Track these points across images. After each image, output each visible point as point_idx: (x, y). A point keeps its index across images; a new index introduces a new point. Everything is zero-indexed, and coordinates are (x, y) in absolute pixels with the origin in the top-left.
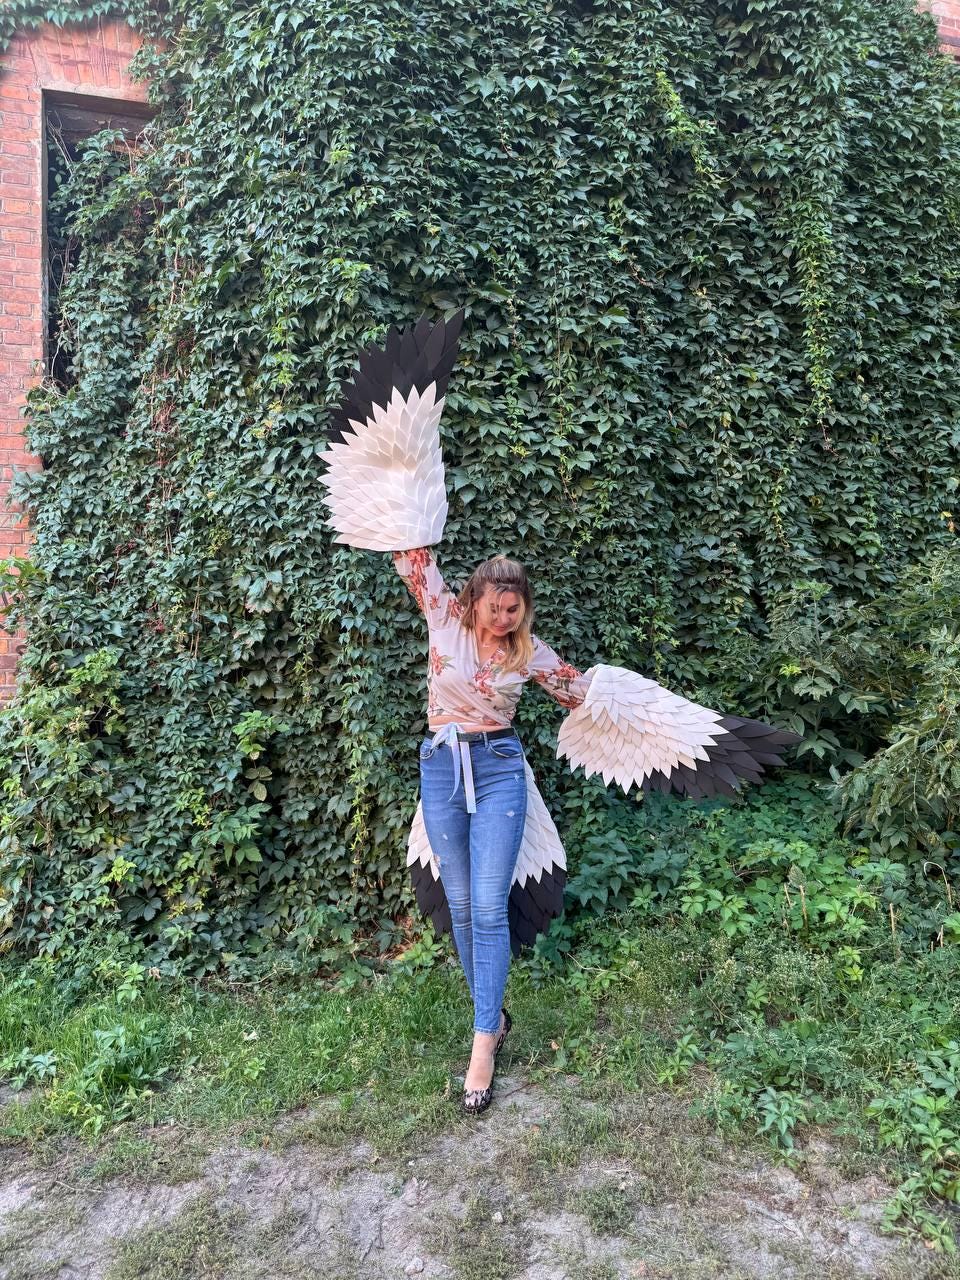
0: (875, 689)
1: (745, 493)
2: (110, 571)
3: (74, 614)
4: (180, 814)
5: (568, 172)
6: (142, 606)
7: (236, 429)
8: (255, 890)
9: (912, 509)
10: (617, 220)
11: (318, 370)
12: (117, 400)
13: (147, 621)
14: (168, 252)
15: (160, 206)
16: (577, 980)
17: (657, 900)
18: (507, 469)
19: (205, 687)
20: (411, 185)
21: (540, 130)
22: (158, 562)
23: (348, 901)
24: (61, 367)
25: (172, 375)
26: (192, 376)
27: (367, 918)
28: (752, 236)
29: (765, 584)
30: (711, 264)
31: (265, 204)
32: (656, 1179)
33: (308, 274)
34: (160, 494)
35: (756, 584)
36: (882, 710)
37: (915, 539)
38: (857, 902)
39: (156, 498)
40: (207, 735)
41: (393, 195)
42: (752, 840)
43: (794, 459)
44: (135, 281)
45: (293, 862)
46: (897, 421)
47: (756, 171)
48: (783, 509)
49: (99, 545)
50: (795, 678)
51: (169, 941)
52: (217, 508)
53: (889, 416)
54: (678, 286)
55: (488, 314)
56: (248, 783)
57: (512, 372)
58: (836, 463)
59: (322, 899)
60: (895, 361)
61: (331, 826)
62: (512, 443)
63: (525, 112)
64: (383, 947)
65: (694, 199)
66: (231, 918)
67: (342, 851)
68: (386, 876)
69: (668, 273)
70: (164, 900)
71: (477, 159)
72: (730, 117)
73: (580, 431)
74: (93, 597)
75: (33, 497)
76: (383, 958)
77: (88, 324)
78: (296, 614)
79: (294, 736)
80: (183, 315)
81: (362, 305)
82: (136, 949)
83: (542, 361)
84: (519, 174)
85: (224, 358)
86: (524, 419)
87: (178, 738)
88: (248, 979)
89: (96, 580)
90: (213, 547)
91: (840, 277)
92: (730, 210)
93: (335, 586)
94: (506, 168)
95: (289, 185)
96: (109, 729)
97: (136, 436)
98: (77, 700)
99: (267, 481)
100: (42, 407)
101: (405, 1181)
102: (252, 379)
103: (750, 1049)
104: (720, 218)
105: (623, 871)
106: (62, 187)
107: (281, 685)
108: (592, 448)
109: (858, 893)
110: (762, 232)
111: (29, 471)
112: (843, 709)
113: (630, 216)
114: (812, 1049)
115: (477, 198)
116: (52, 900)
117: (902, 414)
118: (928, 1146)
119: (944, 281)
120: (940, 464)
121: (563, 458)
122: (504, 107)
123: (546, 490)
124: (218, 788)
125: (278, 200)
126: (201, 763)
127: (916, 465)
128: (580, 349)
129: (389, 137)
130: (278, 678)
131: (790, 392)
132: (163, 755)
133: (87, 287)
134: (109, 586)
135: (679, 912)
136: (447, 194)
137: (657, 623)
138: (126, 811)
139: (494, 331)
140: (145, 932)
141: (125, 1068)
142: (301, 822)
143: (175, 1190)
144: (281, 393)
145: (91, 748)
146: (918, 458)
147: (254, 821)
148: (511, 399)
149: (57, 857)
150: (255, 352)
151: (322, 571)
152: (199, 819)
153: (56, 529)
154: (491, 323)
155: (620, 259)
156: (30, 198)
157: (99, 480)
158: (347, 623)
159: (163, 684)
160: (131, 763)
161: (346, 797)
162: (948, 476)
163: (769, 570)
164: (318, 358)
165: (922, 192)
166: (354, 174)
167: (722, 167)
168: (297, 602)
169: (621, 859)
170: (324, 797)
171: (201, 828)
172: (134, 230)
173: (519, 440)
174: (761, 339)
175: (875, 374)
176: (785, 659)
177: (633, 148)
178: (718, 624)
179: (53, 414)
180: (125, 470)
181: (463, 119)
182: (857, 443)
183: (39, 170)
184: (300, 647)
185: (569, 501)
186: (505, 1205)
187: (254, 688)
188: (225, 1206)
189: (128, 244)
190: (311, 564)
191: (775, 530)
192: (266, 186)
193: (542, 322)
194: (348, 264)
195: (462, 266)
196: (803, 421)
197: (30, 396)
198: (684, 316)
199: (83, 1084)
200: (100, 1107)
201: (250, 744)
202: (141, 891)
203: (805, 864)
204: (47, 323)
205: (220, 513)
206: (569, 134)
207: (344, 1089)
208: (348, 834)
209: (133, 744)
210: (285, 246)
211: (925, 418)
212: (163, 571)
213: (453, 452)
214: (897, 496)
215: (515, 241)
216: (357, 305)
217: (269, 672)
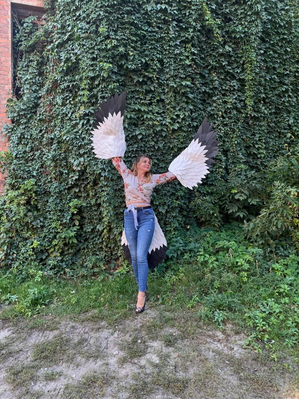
0: (260, 198)
1: (225, 137)
2: (32, 155)
3: (22, 168)
4: (53, 228)
5: (174, 35)
6: (42, 166)
7: (70, 113)
8: (75, 251)
9: (276, 143)
10: (189, 51)
11: (95, 96)
12: (34, 103)
13: (43, 171)
14: (50, 56)
15: (48, 42)
16: (167, 278)
17: (190, 257)
18: (152, 128)
19: (61, 191)
20: (125, 39)
21: (166, 22)
22: (47, 153)
23: (102, 255)
24: (17, 92)
25: (51, 96)
26: (57, 96)
27: (107, 260)
28: (231, 56)
29: (229, 165)
30: (218, 65)
31: (80, 44)
32: (184, 333)
33: (93, 67)
34: (47, 133)
35: (227, 165)
36: (261, 204)
37: (276, 152)
38: (247, 259)
39: (46, 134)
40: (61, 206)
41: (119, 42)
42: (219, 241)
43: (240, 127)
44: (40, 65)
45: (86, 243)
46: (273, 115)
47: (233, 36)
48: (236, 142)
49: (29, 147)
50: (235, 194)
51: (50, 265)
52: (64, 138)
53: (271, 114)
54: (207, 72)
55: (148, 80)
56: (73, 220)
57: (155, 98)
58: (253, 128)
59: (94, 254)
60: (273, 97)
61: (98, 233)
62: (154, 120)
63: (161, 16)
64: (112, 268)
65: (213, 44)
66: (68, 259)
67: (101, 240)
68: (113, 248)
69: (204, 68)
70: (48, 253)
71: (146, 31)
72: (226, 18)
73: (175, 117)
74: (27, 163)
75: (9, 132)
76: (112, 271)
77: (25, 79)
78: (88, 171)
79: (87, 207)
80: (55, 77)
81: (109, 77)
82: (40, 267)
83: (164, 95)
84: (158, 36)
85: (67, 91)
86: (158, 113)
87: (53, 206)
88: (73, 276)
89: (28, 158)
90: (63, 149)
91: (257, 70)
92: (224, 48)
93: (99, 163)
94: (155, 34)
95: (87, 38)
96: (32, 203)
97: (40, 114)
98: (22, 194)
99: (80, 130)
100: (12, 105)
101: (115, 332)
102: (75, 98)
103: (213, 299)
104: (221, 50)
105: (181, 248)
106: (17, 35)
107: (84, 191)
108: (178, 122)
109: (248, 257)
110: (234, 55)
111: (8, 124)
112: (249, 203)
113: (193, 50)
114: (230, 300)
115: (145, 43)
116: (16, 252)
117: (275, 113)
118: (259, 326)
119: (290, 71)
120: (285, 129)
121: (169, 125)
122: (154, 14)
124: (64, 221)
125: (84, 43)
126: (59, 214)
127: (278, 129)
128: (176, 92)
129: (119, 24)
130: (82, 190)
131: (240, 106)
132: (48, 211)
133: (25, 67)
134: (32, 160)
135: (196, 260)
136: (136, 42)
138: (37, 227)
139: (149, 85)
140: (43, 262)
141: (37, 300)
142: (89, 232)
143: (51, 332)
144: (84, 103)
145: (27, 208)
146: (279, 127)
147: (75, 231)
148: (154, 107)
149: (17, 240)
150: (76, 90)
152: (59, 230)
153: (16, 142)
154: (149, 83)
155: (189, 64)
156: (7, 38)
157: (29, 128)
158: (103, 174)
159: (48, 190)
160: (39, 213)
161: (102, 225)
162: (287, 133)
163: (231, 161)
164: (95, 93)
165: (286, 42)
166: (107, 35)
167: (222, 34)
168: (88, 167)
169: (181, 245)
170: (96, 225)
171: (59, 233)
172: (40, 49)
173: (156, 119)
174: (232, 89)
175: (267, 101)
176: (233, 188)
177: (195, 28)
178: (214, 177)
179: (15, 107)
180: (37, 125)
181: (142, 18)
182: (260, 122)
183: (10, 29)
184: (89, 181)
185: (170, 138)
186: (142, 338)
187: (75, 192)
188: (65, 337)
189: (38, 54)
190: (93, 156)
191: (233, 148)
192: (80, 38)
193: (164, 83)
194: (105, 64)
196: (243, 115)
197: (8, 101)
198: (208, 81)
199: (25, 304)
200: (30, 310)
201: (74, 209)
202: (42, 250)
203: (234, 248)
204: (13, 78)
205: (65, 139)
206: (175, 23)
207: (99, 307)
208: (102, 235)
209: (39, 208)
210: (86, 58)
211: (281, 115)
212: (48, 156)
213: (136, 122)
214: (272, 139)
215: (157, 57)
216: (108, 77)
217: (80, 188)
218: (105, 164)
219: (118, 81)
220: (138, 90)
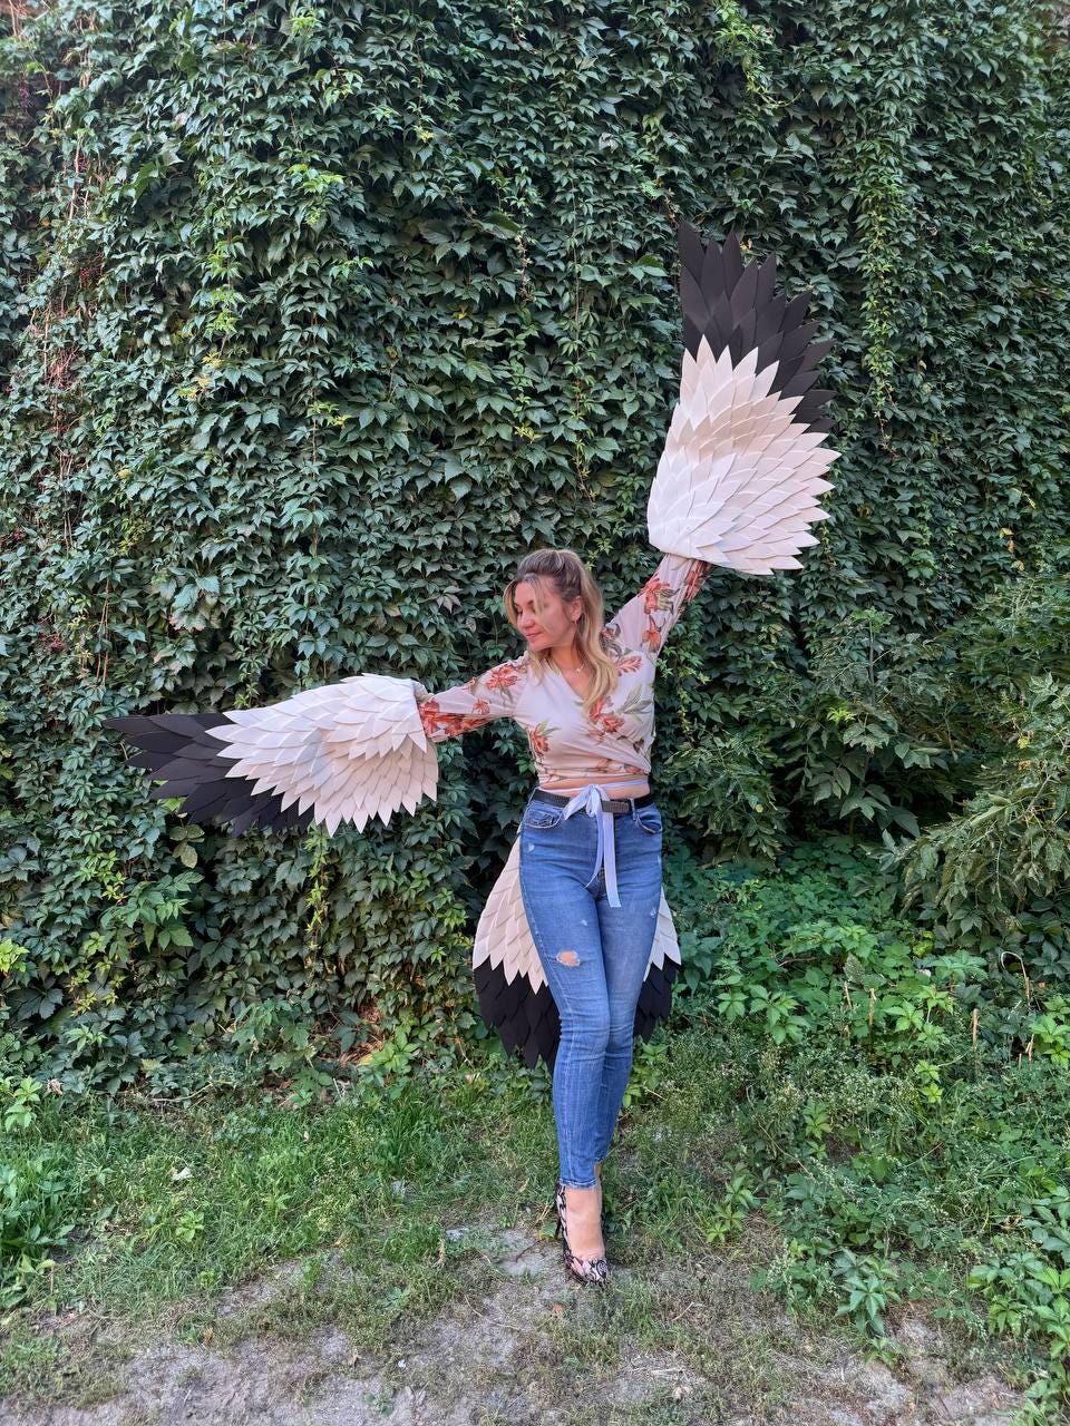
0: (934, 740)
4: (84, 885)
5: (594, 75)
6: (32, 615)
7: (158, 388)
8: (182, 976)
9: (967, 524)
10: (652, 145)
11: (270, 314)
13: (40, 635)
14: (66, 149)
15: (55, 85)
17: (685, 994)
18: (511, 456)
20: (397, 74)
21: (561, 17)
22: (54, 560)
23: (300, 990)
25: (71, 314)
26: (99, 316)
27: (324, 1010)
28: (807, 180)
29: (806, 609)
30: (759, 211)
31: (200, 86)
32: (720, 1383)
33: (258, 184)
34: (56, 471)
35: (795, 610)
36: (942, 763)
37: (970, 559)
38: (931, 1004)
39: (51, 476)
40: (119, 784)
41: (373, 85)
42: (796, 921)
43: (846, 459)
44: (21, 185)
45: (231, 943)
46: (957, 419)
47: (817, 97)
50: (843, 726)
52: (132, 491)
53: (950, 413)
55: (491, 252)
56: (173, 845)
57: (518, 330)
58: (887, 465)
59: (269, 990)
60: (959, 347)
61: (280, 898)
62: (517, 422)
64: (345, 1046)
65: (743, 126)
66: (152, 1014)
67: (293, 929)
68: (349, 959)
69: (708, 220)
70: (65, 991)
71: (480, 48)
72: (787, 25)
73: (601, 411)
76: (344, 1059)
78: (237, 633)
80: (88, 232)
81: (330, 230)
82: (29, 1056)
83: (555, 319)
84: (531, 73)
85: (142, 294)
86: (531, 392)
87: (82, 789)
88: (176, 1092)
90: (126, 541)
91: (910, 238)
92: (784, 143)
93: (290, 599)
94: (516, 64)
95: (233, 61)
97: (23, 393)
99: (199, 458)
101: (395, 1391)
102: (180, 323)
103: (819, 1197)
104: (772, 153)
108: (615, 434)
109: (931, 994)
112: (898, 763)
113: (669, 140)
115: (478, 101)
117: (963, 410)
118: (1055, 1336)
119: (1015, 253)
120: (1001, 472)
121: (580, 445)
123: (558, 485)
124: (135, 852)
125: (218, 81)
126: (112, 819)
127: (976, 471)
128: (604, 306)
129: (369, 6)
131: (843, 376)
132: (63, 808)
135: (716, 1013)
136: (441, 93)
137: (684, 655)
138: (14, 881)
139: (497, 275)
140: (41, 1033)
141: (16, 1229)
142: (241, 894)
143: (87, 1416)
144: (219, 343)
147: (181, 895)
148: (516, 366)
150: (185, 287)
151: (272, 579)
152: (111, 891)
154: (494, 266)
155: (655, 194)
158: (305, 648)
159: (61, 718)
160: (21, 818)
161: (300, 865)
162: (1010, 486)
163: (811, 592)
164: (269, 298)
165: (998, 142)
166: (321, 52)
167: (777, 87)
168: (238, 619)
170: (271, 862)
171: (113, 902)
172: (19, 116)
173: (526, 419)
174: (814, 309)
175: (937, 360)
176: (833, 701)
177: (674, 53)
178: (752, 657)
180: (8, 436)
182: (914, 442)
184: (242, 677)
185: (585, 499)
189: (11, 135)
190: (258, 570)
192: (200, 62)
193: (557, 269)
194: (313, 173)
195: (460, 187)
196: (858, 413)
202: (36, 982)
203: (864, 953)
205: (137, 497)
206: (597, 26)
207: (306, 1251)
208: (301, 908)
209: (22, 794)
210: (227, 145)
211: (988, 417)
212: (61, 571)
213: (443, 430)
214: (953, 508)
215: (526, 161)
216: (324, 230)
217: (199, 705)
218: (313, 603)
219: (367, 250)
220: (451, 295)
